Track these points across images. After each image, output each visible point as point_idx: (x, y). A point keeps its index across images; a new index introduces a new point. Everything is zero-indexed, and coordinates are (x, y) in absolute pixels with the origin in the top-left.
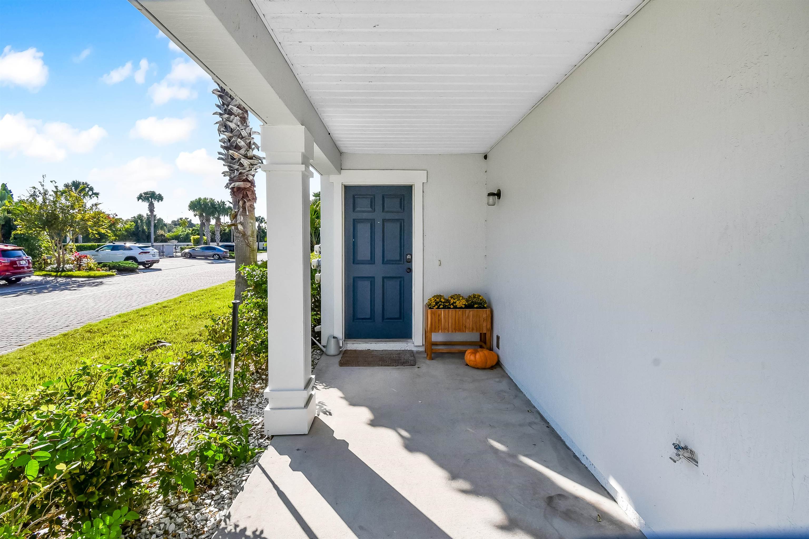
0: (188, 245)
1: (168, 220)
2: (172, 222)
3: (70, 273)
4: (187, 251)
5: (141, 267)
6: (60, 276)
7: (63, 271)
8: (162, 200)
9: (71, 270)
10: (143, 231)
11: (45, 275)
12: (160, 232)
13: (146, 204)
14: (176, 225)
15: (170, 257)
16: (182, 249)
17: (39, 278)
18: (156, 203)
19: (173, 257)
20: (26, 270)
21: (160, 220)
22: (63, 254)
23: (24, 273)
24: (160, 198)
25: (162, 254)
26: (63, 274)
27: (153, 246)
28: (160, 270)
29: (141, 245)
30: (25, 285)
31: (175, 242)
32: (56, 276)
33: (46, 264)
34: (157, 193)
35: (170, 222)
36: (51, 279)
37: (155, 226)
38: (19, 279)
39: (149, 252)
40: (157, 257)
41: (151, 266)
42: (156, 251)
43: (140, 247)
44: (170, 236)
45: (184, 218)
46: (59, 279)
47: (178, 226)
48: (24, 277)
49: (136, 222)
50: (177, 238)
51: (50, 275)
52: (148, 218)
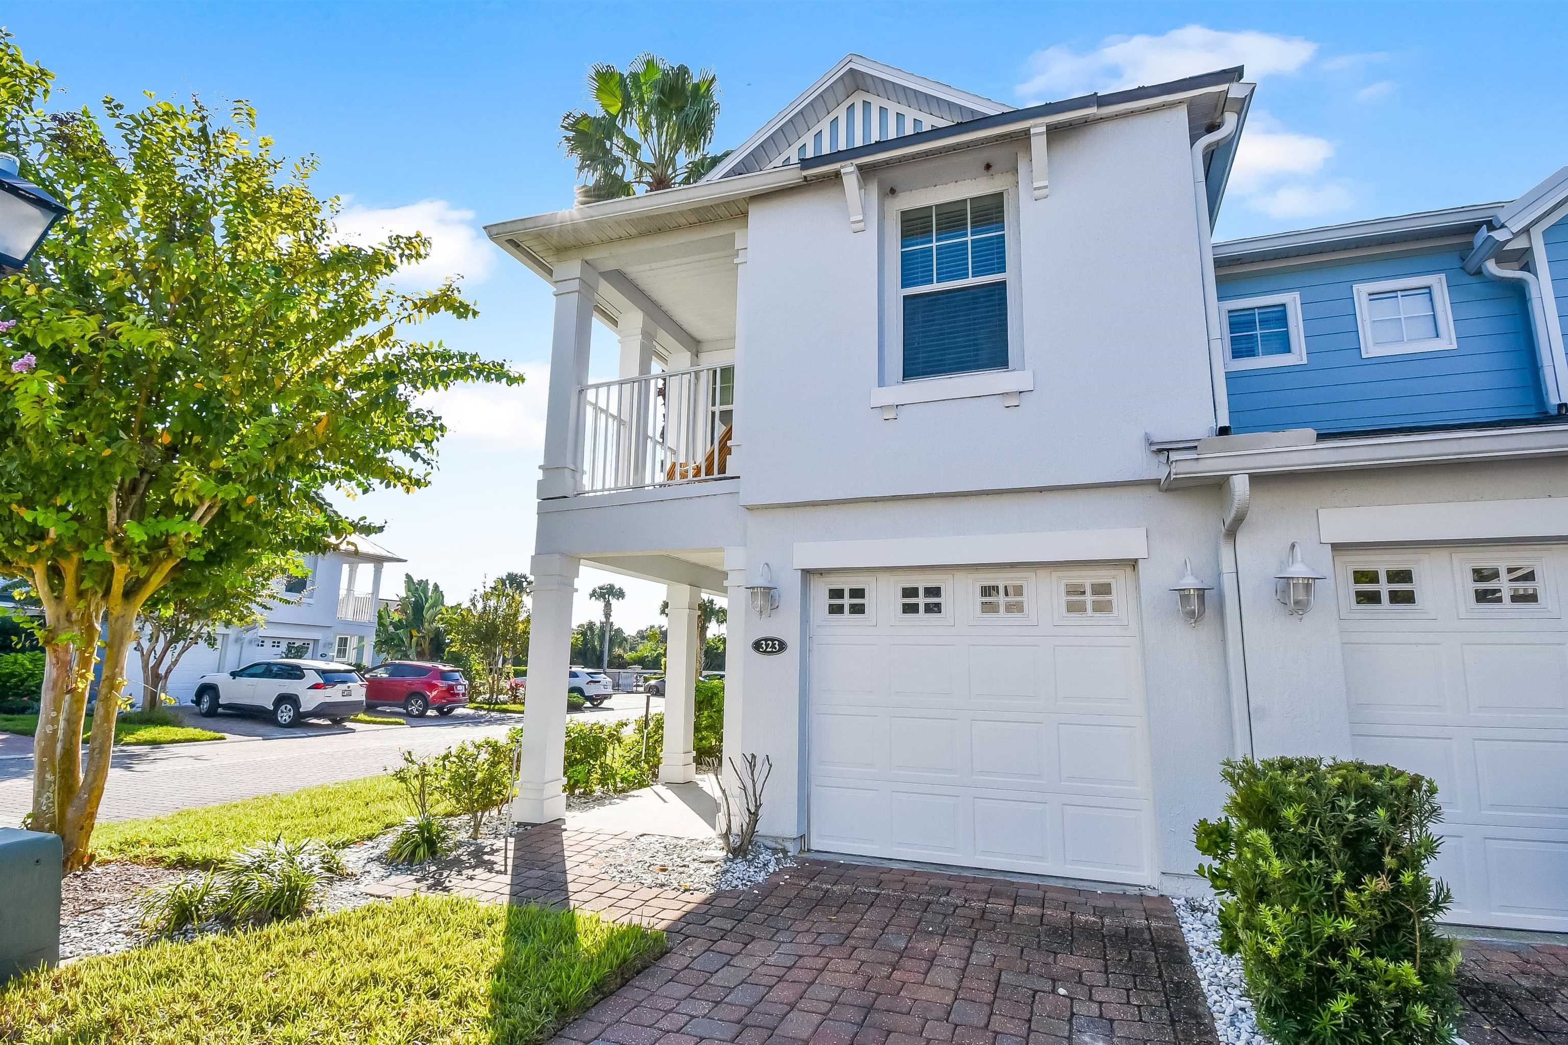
0: (655, 674)
1: (630, 631)
2: (638, 633)
3: (504, 706)
4: (653, 682)
5: (588, 704)
6: (493, 710)
7: (497, 703)
8: (623, 597)
9: (505, 703)
10: (594, 647)
11: (476, 708)
12: (618, 651)
13: (601, 604)
14: (643, 638)
15: (628, 693)
16: (646, 680)
17: (472, 712)
18: (613, 601)
19: (632, 692)
20: (461, 697)
21: (619, 631)
22: (499, 680)
23: (460, 701)
24: (620, 594)
25: (617, 687)
26: (497, 707)
27: (605, 673)
28: (612, 709)
29: (591, 670)
30: (457, 718)
31: (638, 668)
32: (489, 710)
33: (480, 693)
34: (617, 587)
35: (634, 634)
36: (483, 712)
37: (610, 639)
38: (451, 710)
39: (599, 682)
40: (609, 690)
41: (601, 703)
42: (609, 679)
43: (588, 674)
44: (631, 658)
45: (656, 626)
46: (493, 714)
47: (646, 641)
48: (458, 707)
49: (584, 634)
50: (641, 661)
51: (482, 708)
52: (602, 627)
